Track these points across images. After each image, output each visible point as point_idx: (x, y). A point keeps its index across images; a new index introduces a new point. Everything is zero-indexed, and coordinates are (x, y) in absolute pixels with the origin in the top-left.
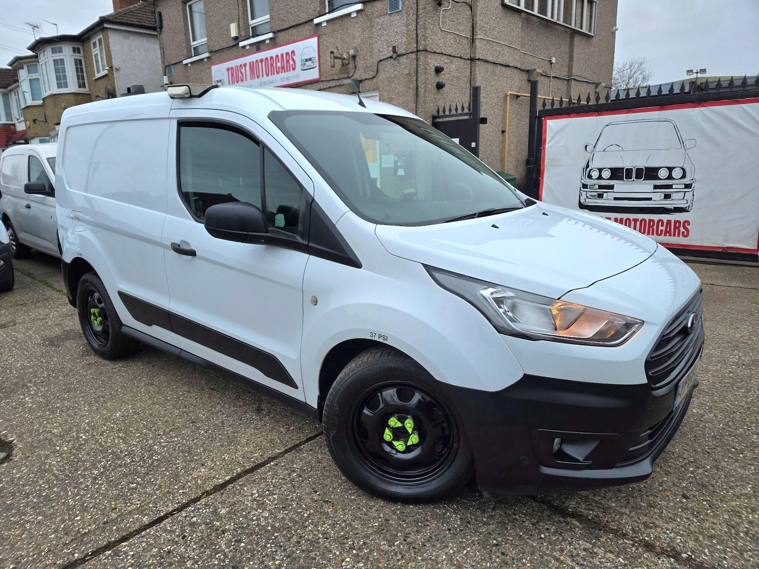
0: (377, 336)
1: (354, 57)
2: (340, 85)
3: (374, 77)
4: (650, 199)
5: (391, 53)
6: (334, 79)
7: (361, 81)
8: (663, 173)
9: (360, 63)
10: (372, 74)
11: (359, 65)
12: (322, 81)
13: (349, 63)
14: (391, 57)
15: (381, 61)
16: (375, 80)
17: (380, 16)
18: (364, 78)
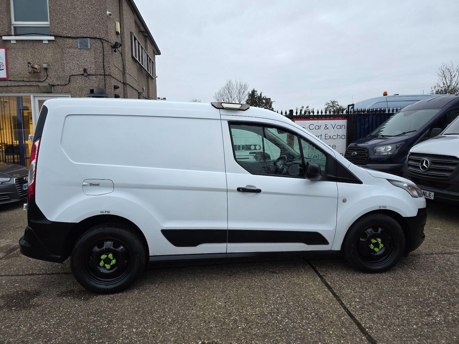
0: (382, 207)
1: (46, 69)
2: (31, 85)
3: (66, 85)
4: (248, 158)
5: (83, 72)
6: (23, 81)
7: (53, 86)
8: (253, 147)
9: (51, 74)
10: (63, 83)
11: (50, 75)
12: (10, 80)
13: (40, 72)
14: (82, 75)
15: (73, 75)
16: (67, 87)
17: (70, 48)
18: (57, 84)
